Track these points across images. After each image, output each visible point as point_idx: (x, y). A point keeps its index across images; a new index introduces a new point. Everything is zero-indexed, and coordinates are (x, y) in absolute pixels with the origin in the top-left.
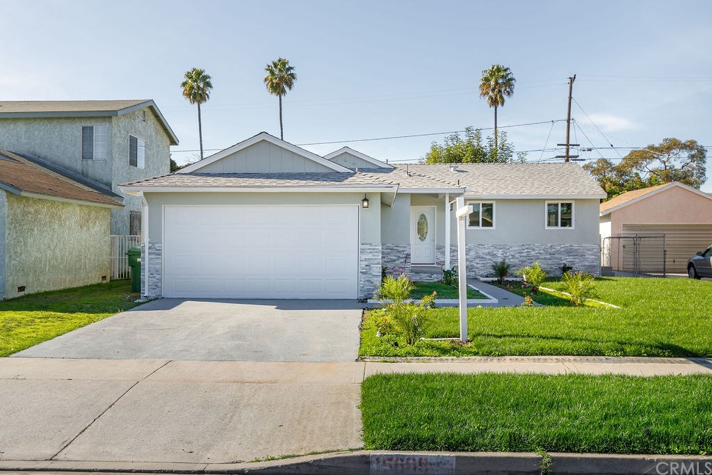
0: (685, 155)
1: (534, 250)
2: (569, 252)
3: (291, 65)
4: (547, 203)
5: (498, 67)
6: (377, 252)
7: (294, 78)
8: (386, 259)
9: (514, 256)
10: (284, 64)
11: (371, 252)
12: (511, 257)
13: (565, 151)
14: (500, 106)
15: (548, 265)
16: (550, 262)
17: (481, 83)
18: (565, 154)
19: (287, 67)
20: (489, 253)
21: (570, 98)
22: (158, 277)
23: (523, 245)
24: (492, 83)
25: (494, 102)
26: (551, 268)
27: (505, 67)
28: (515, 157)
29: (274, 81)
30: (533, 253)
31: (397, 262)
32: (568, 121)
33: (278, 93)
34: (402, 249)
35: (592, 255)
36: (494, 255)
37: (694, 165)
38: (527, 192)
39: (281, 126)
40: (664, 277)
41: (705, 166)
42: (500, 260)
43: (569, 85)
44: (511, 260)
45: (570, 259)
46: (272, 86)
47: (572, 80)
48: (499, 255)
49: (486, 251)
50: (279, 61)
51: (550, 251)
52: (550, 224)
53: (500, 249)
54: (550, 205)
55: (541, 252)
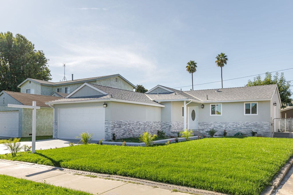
1: (239, 124)
2: (255, 125)
4: (245, 103)
6: (109, 124)
8: (163, 128)
9: (230, 127)
10: (223, 55)
11: (108, 124)
15: (246, 131)
20: (219, 126)
23: (234, 122)
26: (247, 133)
30: (238, 126)
31: (166, 129)
33: (221, 66)
34: (168, 124)
35: (266, 127)
36: (222, 127)
42: (224, 129)
44: (229, 129)
45: (256, 129)
46: (218, 64)
49: (218, 125)
51: (246, 125)
52: (246, 113)
53: (224, 124)
54: (246, 104)
55: (242, 125)
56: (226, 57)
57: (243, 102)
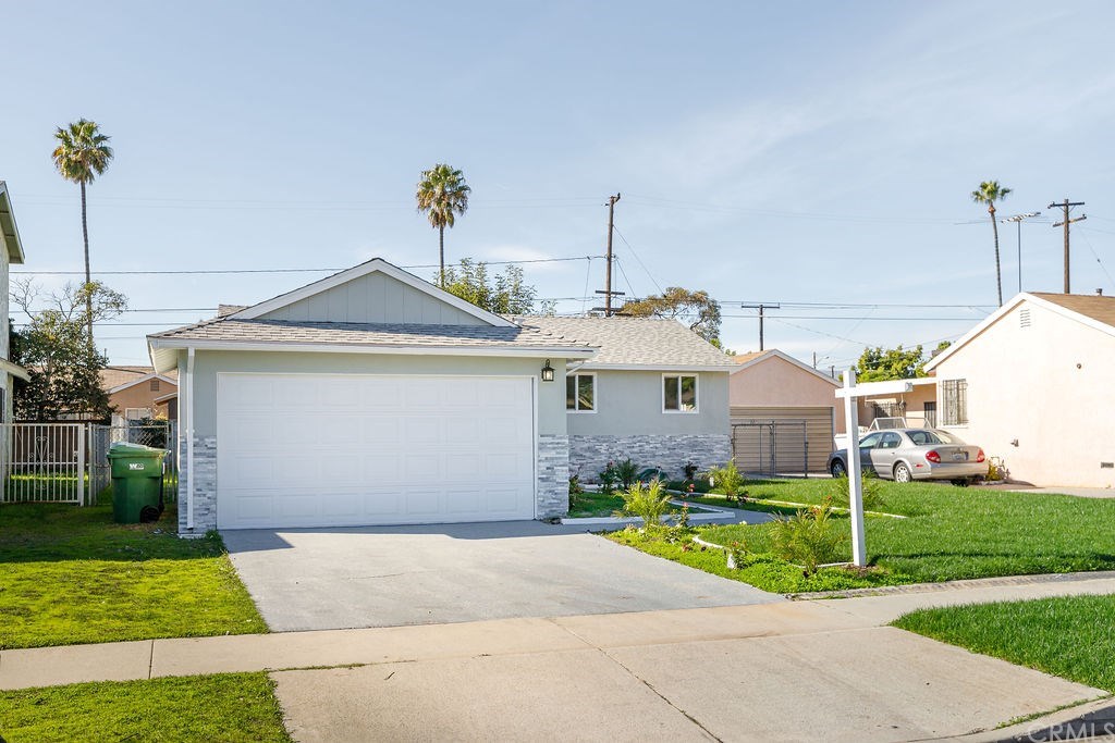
0: (695, 311)
1: (648, 443)
2: (693, 446)
3: (101, 132)
4: (663, 377)
5: (445, 168)
6: (562, 448)
7: (109, 155)
9: (622, 452)
10: (91, 129)
11: (554, 448)
12: (618, 454)
13: (605, 300)
14: (447, 227)
15: (667, 464)
16: (669, 460)
17: (420, 190)
18: (605, 306)
19: (95, 134)
20: (589, 449)
21: (611, 226)
22: (210, 494)
23: (634, 437)
24: (438, 190)
25: (440, 220)
26: (671, 469)
27: (455, 170)
28: (537, 307)
29: (73, 157)
30: (647, 448)
32: (609, 259)
33: (80, 178)
35: (721, 449)
36: (596, 452)
37: (704, 325)
38: (640, 361)
39: (86, 235)
40: (806, 477)
41: (720, 327)
43: (608, 208)
44: (619, 458)
45: (694, 455)
46: (68, 166)
47: (614, 200)
48: (602, 451)
49: (586, 445)
50: (82, 123)
51: (668, 444)
52: (667, 407)
53: (605, 442)
54: (667, 380)
55: (658, 445)
56: (104, 144)
57: (661, 372)
